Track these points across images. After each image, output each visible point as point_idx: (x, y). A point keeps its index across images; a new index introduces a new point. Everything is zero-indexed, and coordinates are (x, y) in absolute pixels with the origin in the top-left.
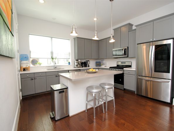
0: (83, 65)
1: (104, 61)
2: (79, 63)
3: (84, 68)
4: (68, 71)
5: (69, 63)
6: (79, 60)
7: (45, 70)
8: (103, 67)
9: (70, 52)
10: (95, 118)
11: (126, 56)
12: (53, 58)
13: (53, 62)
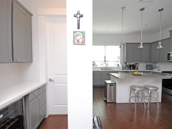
0: (132, 68)
1: (157, 65)
2: (127, 66)
3: (132, 70)
4: (117, 72)
5: (118, 65)
6: (128, 63)
7: (100, 70)
9: (120, 56)
10: (136, 109)
12: (105, 61)
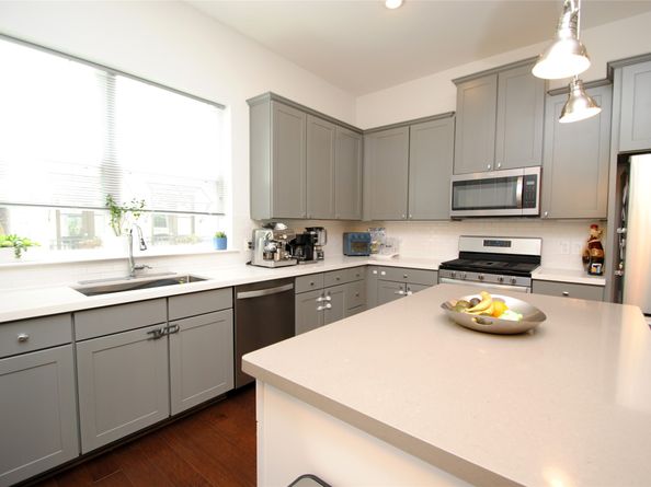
4: (232, 293)
5: (222, 240)
8: (381, 258)
11: (534, 211)
13: (118, 233)
